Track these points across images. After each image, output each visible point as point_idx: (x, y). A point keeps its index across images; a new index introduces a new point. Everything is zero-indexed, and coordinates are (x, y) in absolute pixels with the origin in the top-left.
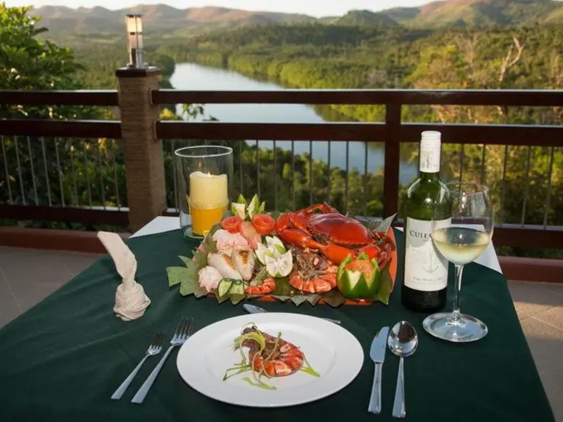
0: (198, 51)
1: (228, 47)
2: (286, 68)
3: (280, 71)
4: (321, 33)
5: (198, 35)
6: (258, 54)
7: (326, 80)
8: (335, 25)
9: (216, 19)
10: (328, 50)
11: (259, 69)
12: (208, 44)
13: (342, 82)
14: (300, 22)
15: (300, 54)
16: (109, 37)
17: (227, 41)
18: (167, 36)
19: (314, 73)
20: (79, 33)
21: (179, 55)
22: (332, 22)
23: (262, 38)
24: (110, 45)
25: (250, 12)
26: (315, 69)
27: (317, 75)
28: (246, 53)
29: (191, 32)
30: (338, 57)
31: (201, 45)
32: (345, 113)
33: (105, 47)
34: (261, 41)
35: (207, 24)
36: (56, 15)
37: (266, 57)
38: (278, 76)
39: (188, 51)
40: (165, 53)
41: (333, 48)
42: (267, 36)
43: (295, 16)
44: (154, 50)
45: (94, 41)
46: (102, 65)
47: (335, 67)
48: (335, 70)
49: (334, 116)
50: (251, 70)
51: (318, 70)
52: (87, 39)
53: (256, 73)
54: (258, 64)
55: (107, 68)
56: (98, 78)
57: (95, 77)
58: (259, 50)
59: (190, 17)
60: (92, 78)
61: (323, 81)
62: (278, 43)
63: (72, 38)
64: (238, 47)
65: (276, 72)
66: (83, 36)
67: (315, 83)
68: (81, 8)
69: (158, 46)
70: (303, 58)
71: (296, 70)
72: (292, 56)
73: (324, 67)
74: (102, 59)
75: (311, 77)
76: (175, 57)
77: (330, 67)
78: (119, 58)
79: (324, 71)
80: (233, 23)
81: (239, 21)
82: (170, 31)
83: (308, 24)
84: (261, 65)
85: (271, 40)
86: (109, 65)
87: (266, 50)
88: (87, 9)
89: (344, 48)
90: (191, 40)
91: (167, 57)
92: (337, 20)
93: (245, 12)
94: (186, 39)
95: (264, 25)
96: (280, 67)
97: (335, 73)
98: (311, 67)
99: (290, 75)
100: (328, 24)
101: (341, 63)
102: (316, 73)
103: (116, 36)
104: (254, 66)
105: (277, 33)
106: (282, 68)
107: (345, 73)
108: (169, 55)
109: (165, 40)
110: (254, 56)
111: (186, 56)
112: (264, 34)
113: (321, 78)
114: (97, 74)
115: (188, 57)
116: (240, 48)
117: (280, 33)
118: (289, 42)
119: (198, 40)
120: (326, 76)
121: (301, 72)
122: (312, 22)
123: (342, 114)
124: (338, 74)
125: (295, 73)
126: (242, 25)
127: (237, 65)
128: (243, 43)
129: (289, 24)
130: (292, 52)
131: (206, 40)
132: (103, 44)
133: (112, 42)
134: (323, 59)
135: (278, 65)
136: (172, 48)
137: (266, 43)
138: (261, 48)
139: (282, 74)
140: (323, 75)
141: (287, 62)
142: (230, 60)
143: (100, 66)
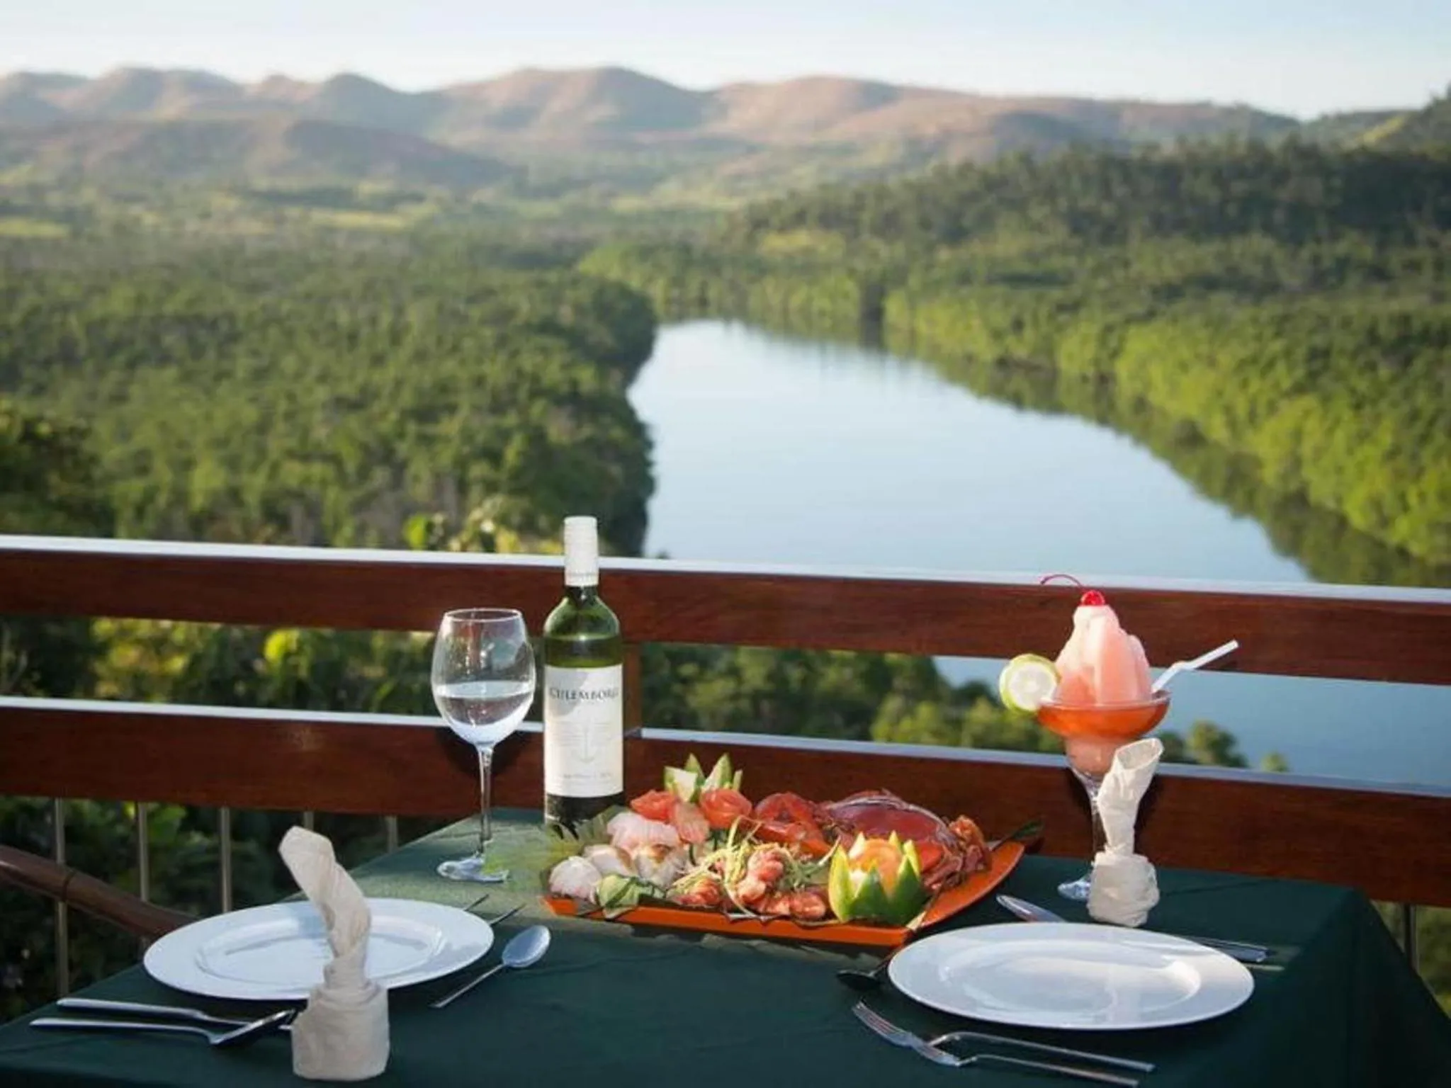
0: (761, 269)
1: (887, 252)
2: (1139, 342)
3: (1115, 354)
4: (1314, 190)
5: (762, 197)
6: (1017, 280)
7: (1326, 400)
8: (1387, 148)
9: (847, 129)
10: (1343, 265)
11: (1020, 349)
12: (801, 239)
13: (1405, 408)
14: (1216, 139)
15: (1209, 284)
16: (388, 203)
17: (888, 225)
18: (627, 203)
19: (1271, 364)
20: (262, 183)
21: (677, 282)
22: (1371, 137)
23: (1038, 212)
24: (385, 236)
25: (990, 100)
26: (1277, 346)
27: (1284, 376)
28: (965, 279)
29: (734, 184)
30: (1392, 294)
31: (775, 244)
32: (1416, 549)
33: (367, 246)
34: (1038, 228)
35: (807, 152)
36: (170, 109)
37: (1056, 294)
38: (1104, 380)
39: (712, 264)
40: (614, 273)
41: (1368, 252)
42: (1063, 203)
43: (1196, 114)
44: (569, 263)
45: (320, 216)
46: (343, 318)
47: (1373, 337)
48: (1375, 354)
49: (1358, 558)
50: (986, 351)
51: (1288, 353)
52: (293, 212)
53: (1003, 363)
54: (1018, 325)
55: (365, 331)
56: (323, 378)
57: (314, 370)
58: (1024, 268)
59: (733, 124)
60: (298, 376)
61: (1309, 401)
62: (1112, 233)
63: (232, 203)
64: (930, 248)
65: (1096, 362)
66: (277, 198)
67: (1272, 408)
68: (276, 81)
69: (585, 247)
70: (1220, 300)
71: (1185, 353)
72: (1170, 292)
73: (1319, 340)
74: (346, 296)
75: (1255, 385)
76: (658, 291)
77: (1345, 341)
78: (420, 292)
79: (1319, 355)
80: (917, 149)
81: (947, 137)
82: (644, 181)
83: (1256, 147)
84: (1029, 333)
85: (1079, 222)
86: (373, 321)
87: (1057, 263)
88: (301, 85)
89: (1423, 253)
90: (730, 216)
91: (624, 291)
92: (1393, 125)
93: (972, 102)
94: (712, 214)
95: (1052, 153)
96: (1113, 342)
97: (1372, 367)
98: (1258, 338)
99: (1156, 372)
100: (1351, 144)
101: (1405, 319)
102: (1281, 368)
103: (418, 199)
104: (997, 335)
105: (1106, 191)
106: (1122, 340)
107: (1419, 365)
108: (635, 283)
109: (623, 219)
110: (1000, 289)
111: (704, 287)
112: (1050, 194)
113: (1299, 389)
114: (320, 358)
115: (712, 294)
116: (944, 254)
117: (1120, 191)
118: (1160, 227)
119: (759, 222)
120: (1325, 380)
121: (1212, 362)
122: (1275, 141)
123: (1403, 553)
124: (1384, 372)
125: (1184, 367)
126: (955, 157)
127: (923, 327)
128: (956, 235)
129: (1169, 148)
130: (1170, 273)
131: (799, 219)
132: (357, 234)
133: (392, 222)
134: (1317, 303)
135: (1109, 329)
136: (646, 253)
137: (1059, 233)
138: (1031, 256)
139: (1123, 369)
140: (1313, 375)
141: (1150, 315)
142: (894, 308)
143: (333, 325)
